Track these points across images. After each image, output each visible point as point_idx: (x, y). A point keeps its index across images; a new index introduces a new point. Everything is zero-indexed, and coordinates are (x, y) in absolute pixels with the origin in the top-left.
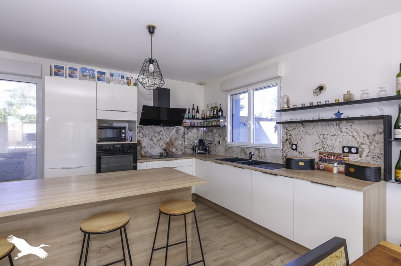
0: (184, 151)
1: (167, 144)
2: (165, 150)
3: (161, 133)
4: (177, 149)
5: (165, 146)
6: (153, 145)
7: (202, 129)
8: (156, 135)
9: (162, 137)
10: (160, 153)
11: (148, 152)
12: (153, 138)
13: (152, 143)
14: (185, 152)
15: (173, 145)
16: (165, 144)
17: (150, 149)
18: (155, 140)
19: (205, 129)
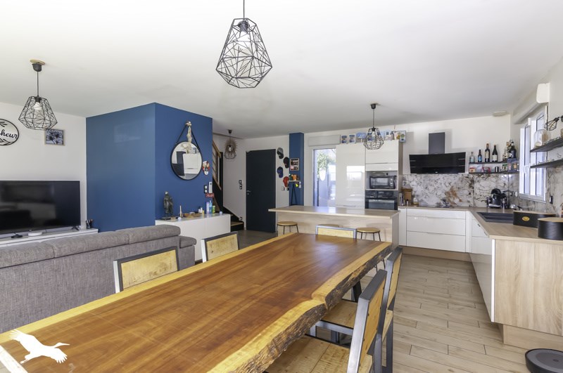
0: (472, 203)
1: (447, 193)
2: (444, 200)
3: (439, 181)
4: (460, 201)
5: (444, 196)
6: (429, 194)
7: (505, 176)
8: (433, 183)
9: (440, 186)
10: (437, 203)
11: (422, 201)
12: (429, 187)
13: (427, 191)
14: (474, 204)
15: (455, 195)
16: (443, 194)
17: (425, 198)
18: (431, 188)
19: (510, 176)
